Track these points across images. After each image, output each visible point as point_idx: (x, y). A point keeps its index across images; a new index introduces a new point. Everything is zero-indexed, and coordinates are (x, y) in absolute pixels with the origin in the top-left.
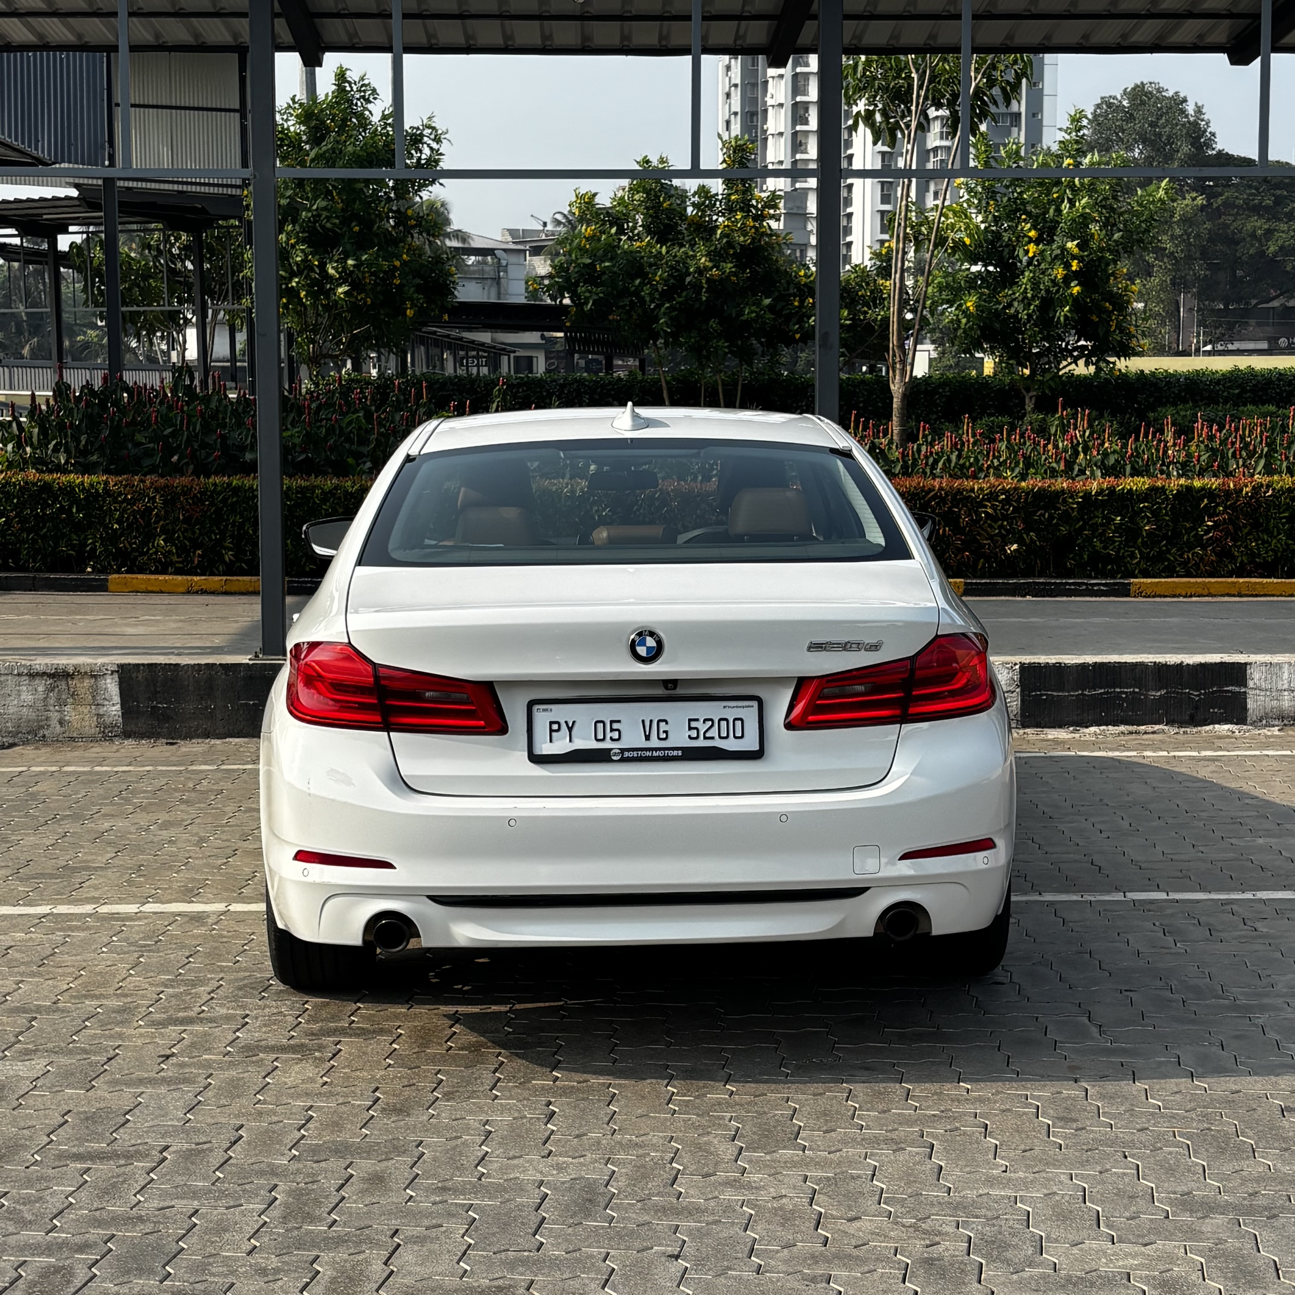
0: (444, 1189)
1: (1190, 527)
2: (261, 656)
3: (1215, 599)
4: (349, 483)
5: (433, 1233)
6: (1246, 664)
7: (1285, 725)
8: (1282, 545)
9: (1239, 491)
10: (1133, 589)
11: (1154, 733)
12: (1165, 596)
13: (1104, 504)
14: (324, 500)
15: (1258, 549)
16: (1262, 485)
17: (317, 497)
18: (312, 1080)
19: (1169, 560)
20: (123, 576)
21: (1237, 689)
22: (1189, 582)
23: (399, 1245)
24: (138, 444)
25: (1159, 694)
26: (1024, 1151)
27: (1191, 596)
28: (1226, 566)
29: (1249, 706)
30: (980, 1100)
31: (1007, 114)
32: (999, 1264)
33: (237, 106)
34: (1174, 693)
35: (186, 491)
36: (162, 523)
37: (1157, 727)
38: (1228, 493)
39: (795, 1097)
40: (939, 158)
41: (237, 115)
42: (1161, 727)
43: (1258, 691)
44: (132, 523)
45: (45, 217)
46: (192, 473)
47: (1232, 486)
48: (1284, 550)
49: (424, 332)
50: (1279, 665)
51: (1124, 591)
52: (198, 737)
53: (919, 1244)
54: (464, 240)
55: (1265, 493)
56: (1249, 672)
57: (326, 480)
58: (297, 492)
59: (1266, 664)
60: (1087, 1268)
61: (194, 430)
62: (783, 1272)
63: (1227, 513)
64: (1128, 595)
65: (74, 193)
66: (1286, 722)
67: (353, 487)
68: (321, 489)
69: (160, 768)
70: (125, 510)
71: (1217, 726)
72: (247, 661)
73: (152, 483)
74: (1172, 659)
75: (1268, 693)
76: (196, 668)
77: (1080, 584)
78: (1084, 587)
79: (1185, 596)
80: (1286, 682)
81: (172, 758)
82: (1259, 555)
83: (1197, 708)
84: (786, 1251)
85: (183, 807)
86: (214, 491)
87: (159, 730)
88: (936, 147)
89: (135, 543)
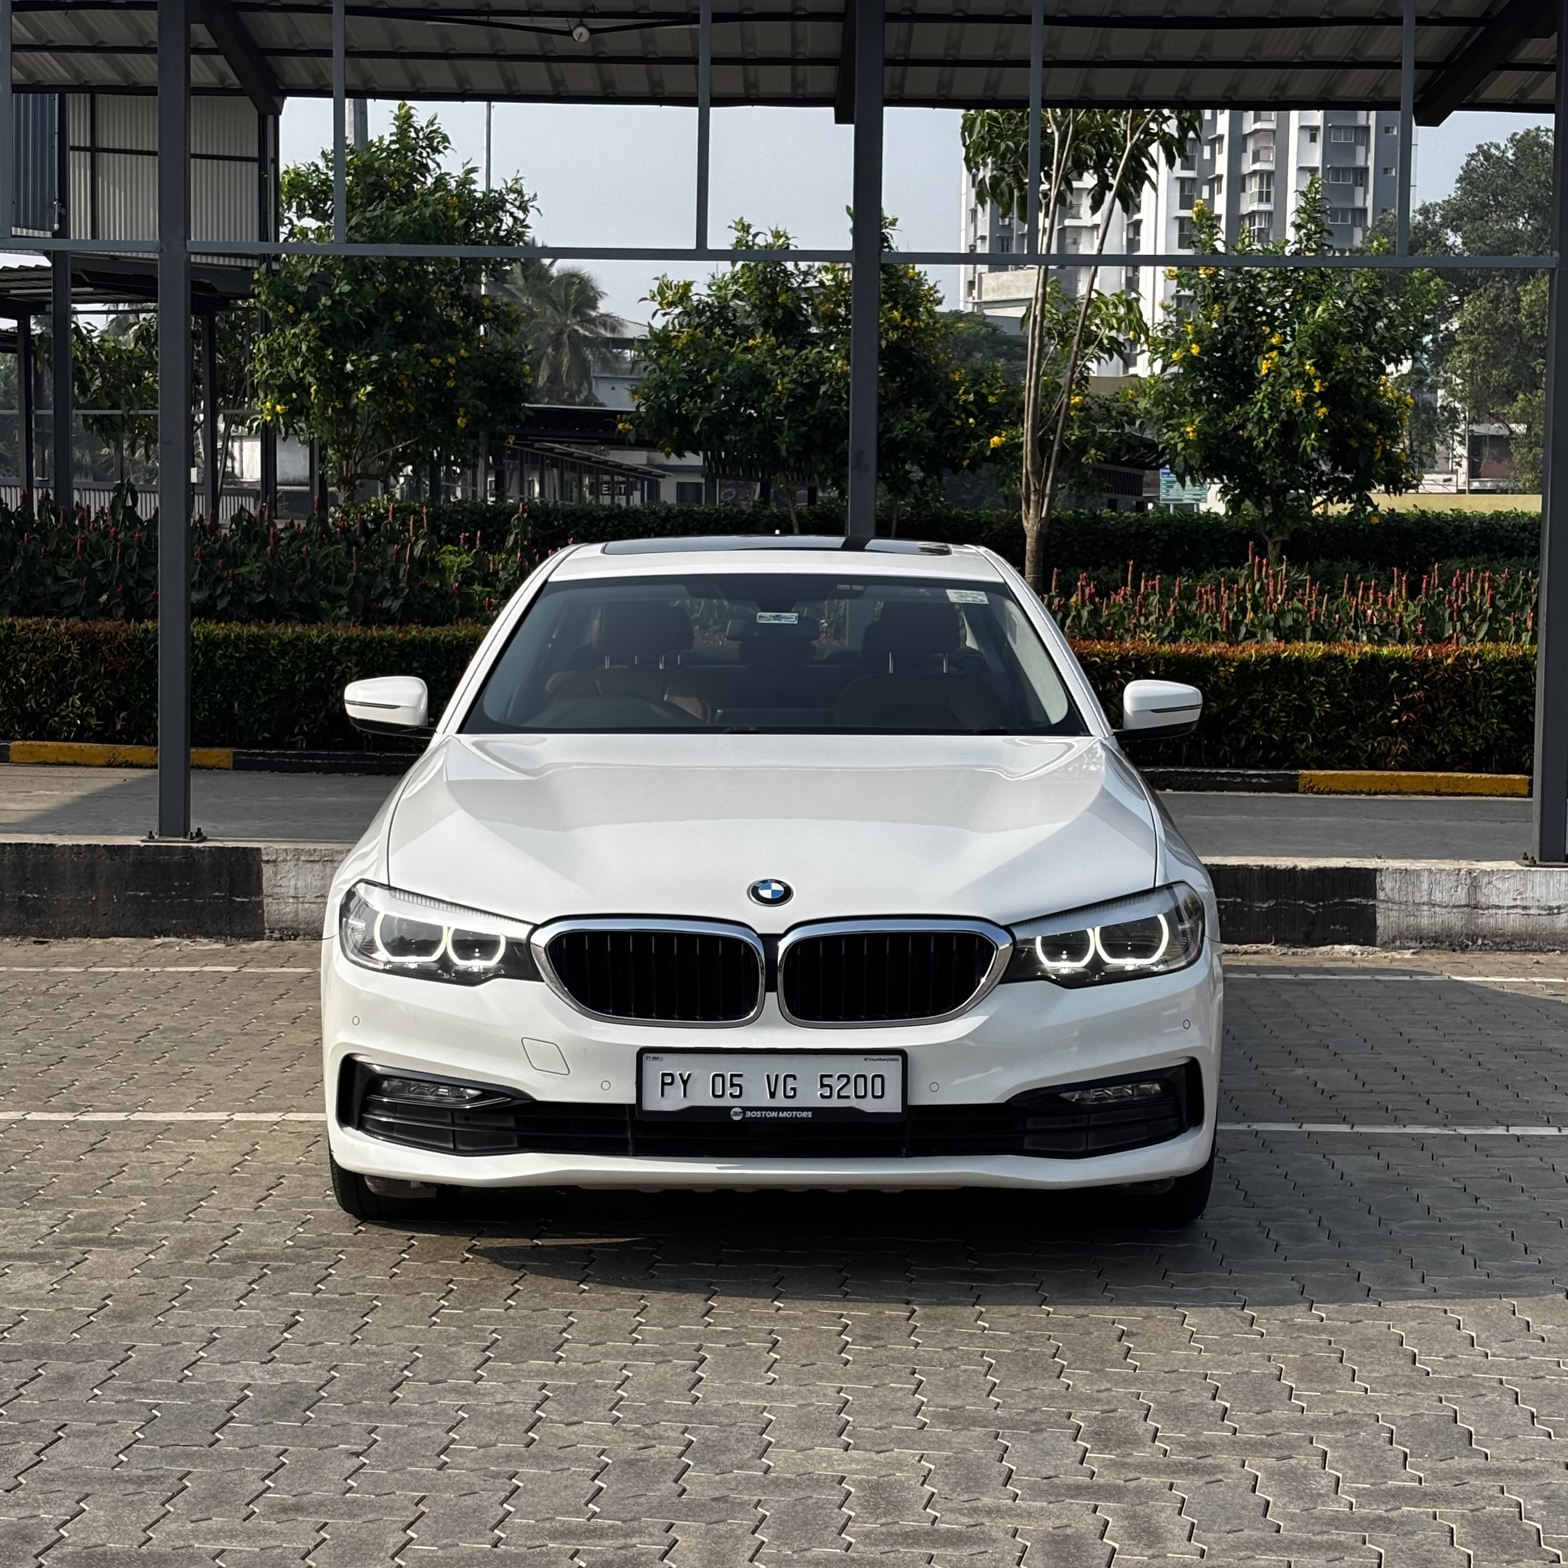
0: (136, 1389)
1: (1376, 707)
2: (156, 837)
3: (1406, 798)
4: (315, 632)
5: (103, 1428)
6: (1375, 870)
7: (1424, 947)
8: (1493, 730)
9: (1437, 662)
10: (1301, 783)
11: (1256, 953)
12: (1342, 793)
13: (1266, 675)
14: (283, 653)
15: (1464, 736)
16: (1470, 655)
17: (273, 648)
18: (40, 1287)
19: (1349, 746)
20: (29, 743)
21: (1364, 902)
22: (1374, 776)
23: (60, 1438)
24: (58, 579)
25: (1266, 905)
26: (804, 1366)
27: (1376, 793)
28: (1425, 755)
29: (1378, 923)
30: (786, 1319)
31: (1348, 169)
32: (707, 1466)
33: (256, 155)
34: (1286, 904)
35: (110, 638)
36: (79, 678)
37: (1262, 946)
38: (1425, 665)
39: (579, 1311)
40: (1257, 226)
41: (256, 165)
42: (1269, 946)
43: (1390, 905)
44: (42, 678)
45: (13, 292)
46: (123, 617)
47: (1430, 654)
48: (1498, 738)
49: (537, 449)
50: (1417, 873)
51: (1291, 786)
52: (76, 936)
53: (630, 1447)
54: (613, 329)
55: (1472, 665)
56: (1378, 880)
57: (286, 628)
58: (249, 642)
59: (1400, 871)
60: (801, 1471)
61: (130, 563)
62: (467, 1469)
63: (1424, 689)
64: (1295, 791)
65: (45, 262)
66: (1425, 944)
67: (318, 637)
68: (279, 638)
69: (16, 969)
70: (33, 662)
71: (1336, 946)
72: (139, 843)
73: (67, 629)
74: (1284, 863)
75: (1403, 907)
76: (75, 850)
77: (1234, 775)
78: (1239, 780)
79: (1368, 794)
80: (1425, 893)
81: (35, 959)
82: (1465, 744)
83: (1313, 924)
84: (481, 1451)
85: (24, 1011)
86: (144, 639)
87: (27, 926)
88: (1253, 212)
89: (45, 702)
